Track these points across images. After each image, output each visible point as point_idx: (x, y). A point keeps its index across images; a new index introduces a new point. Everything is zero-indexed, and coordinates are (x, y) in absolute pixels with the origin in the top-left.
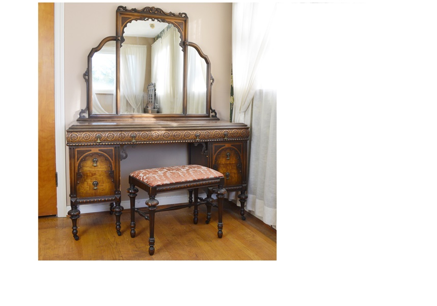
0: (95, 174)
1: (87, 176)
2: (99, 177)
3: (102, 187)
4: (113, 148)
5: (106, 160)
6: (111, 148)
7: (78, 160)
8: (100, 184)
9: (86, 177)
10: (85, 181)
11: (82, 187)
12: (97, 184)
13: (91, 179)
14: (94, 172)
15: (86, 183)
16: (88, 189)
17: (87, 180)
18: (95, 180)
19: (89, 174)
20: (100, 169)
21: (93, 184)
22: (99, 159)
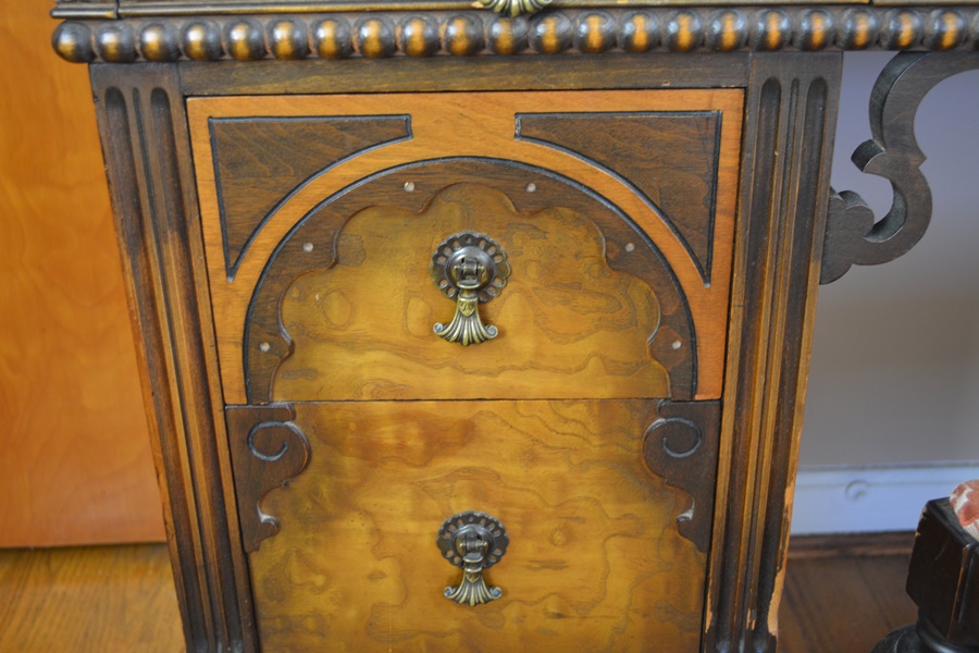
0: (468, 432)
1: (370, 453)
2: (515, 470)
3: (548, 580)
4: (726, 102)
5: (616, 263)
6: (694, 100)
7: (235, 250)
8: (523, 549)
9: (349, 463)
10: (345, 500)
11: (309, 566)
12: (496, 545)
13: (421, 491)
14: (461, 412)
15: (355, 525)
16: (387, 589)
17: (368, 500)
18: (461, 506)
19: (387, 434)
20: (532, 383)
21: (446, 542)
22: (526, 251)
